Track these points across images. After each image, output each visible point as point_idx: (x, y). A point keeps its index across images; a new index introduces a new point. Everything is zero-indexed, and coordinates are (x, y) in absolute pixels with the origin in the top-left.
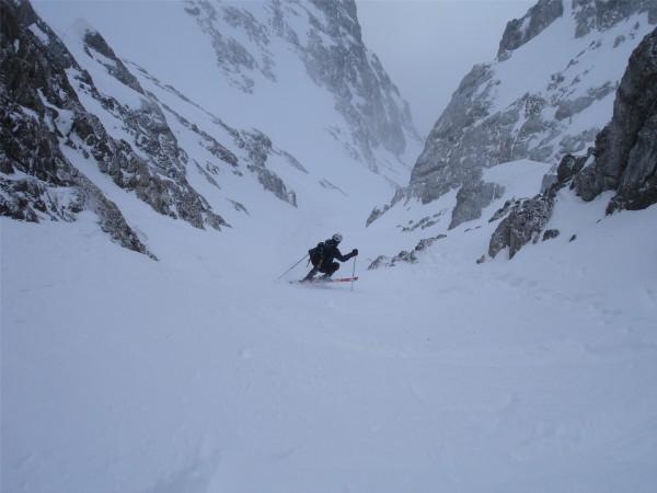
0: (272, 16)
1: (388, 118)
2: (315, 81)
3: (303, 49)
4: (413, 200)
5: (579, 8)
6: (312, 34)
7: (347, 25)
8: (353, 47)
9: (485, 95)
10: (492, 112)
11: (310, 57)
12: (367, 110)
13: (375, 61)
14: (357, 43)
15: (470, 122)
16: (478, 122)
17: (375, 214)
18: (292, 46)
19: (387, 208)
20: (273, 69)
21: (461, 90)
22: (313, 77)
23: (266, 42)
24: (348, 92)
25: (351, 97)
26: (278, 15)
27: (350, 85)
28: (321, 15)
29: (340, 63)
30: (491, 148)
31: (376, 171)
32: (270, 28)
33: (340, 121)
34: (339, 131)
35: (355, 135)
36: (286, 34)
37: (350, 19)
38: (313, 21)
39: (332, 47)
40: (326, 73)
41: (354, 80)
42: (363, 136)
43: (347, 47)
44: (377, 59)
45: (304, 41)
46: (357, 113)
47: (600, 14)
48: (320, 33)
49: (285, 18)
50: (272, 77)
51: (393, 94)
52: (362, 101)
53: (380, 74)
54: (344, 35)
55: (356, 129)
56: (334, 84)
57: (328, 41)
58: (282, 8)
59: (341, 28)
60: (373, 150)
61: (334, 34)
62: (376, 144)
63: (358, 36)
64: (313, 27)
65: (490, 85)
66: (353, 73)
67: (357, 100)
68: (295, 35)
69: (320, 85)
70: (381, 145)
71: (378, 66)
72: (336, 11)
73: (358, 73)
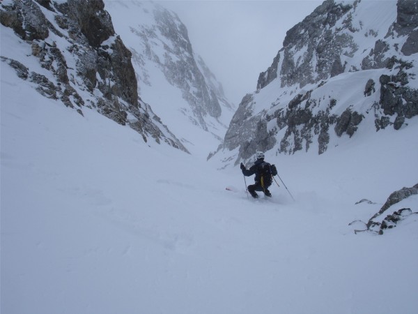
0: (145, 48)
1: (211, 98)
2: (171, 83)
3: (162, 65)
4: (226, 149)
5: (282, 76)
6: (166, 56)
7: (183, 44)
8: (189, 59)
9: (250, 108)
10: (253, 115)
11: (167, 69)
12: (199, 95)
13: (200, 60)
14: (190, 57)
15: (246, 118)
16: (248, 119)
17: (211, 155)
18: (156, 64)
19: (215, 153)
20: (149, 80)
21: (242, 103)
22: (169, 81)
23: (143, 64)
24: (188, 86)
25: (189, 88)
26: (148, 47)
27: (188, 81)
28: (169, 43)
29: (182, 71)
30: (253, 130)
31: (206, 130)
32: (144, 55)
33: (186, 104)
34: (186, 110)
35: (194, 111)
36: (153, 58)
37: (185, 40)
38: (166, 47)
39: (178, 62)
40: (176, 77)
41: (190, 78)
42: (198, 111)
43: (185, 59)
44: (201, 58)
45: (162, 60)
46: (194, 97)
47: (288, 80)
48: (171, 54)
49: (151, 49)
50: (149, 83)
51: (212, 79)
52: (196, 90)
53: (203, 68)
54: (183, 52)
55: (195, 107)
56: (180, 83)
57: (175, 58)
58: (149, 42)
59: (180, 48)
60: (204, 118)
61: (178, 53)
62: (205, 114)
63: (190, 51)
64: (166, 51)
65: (252, 104)
66: (190, 75)
67: (193, 90)
68: (158, 58)
69: (173, 85)
70: (208, 113)
71: (202, 63)
72: (177, 37)
73: (192, 74)
